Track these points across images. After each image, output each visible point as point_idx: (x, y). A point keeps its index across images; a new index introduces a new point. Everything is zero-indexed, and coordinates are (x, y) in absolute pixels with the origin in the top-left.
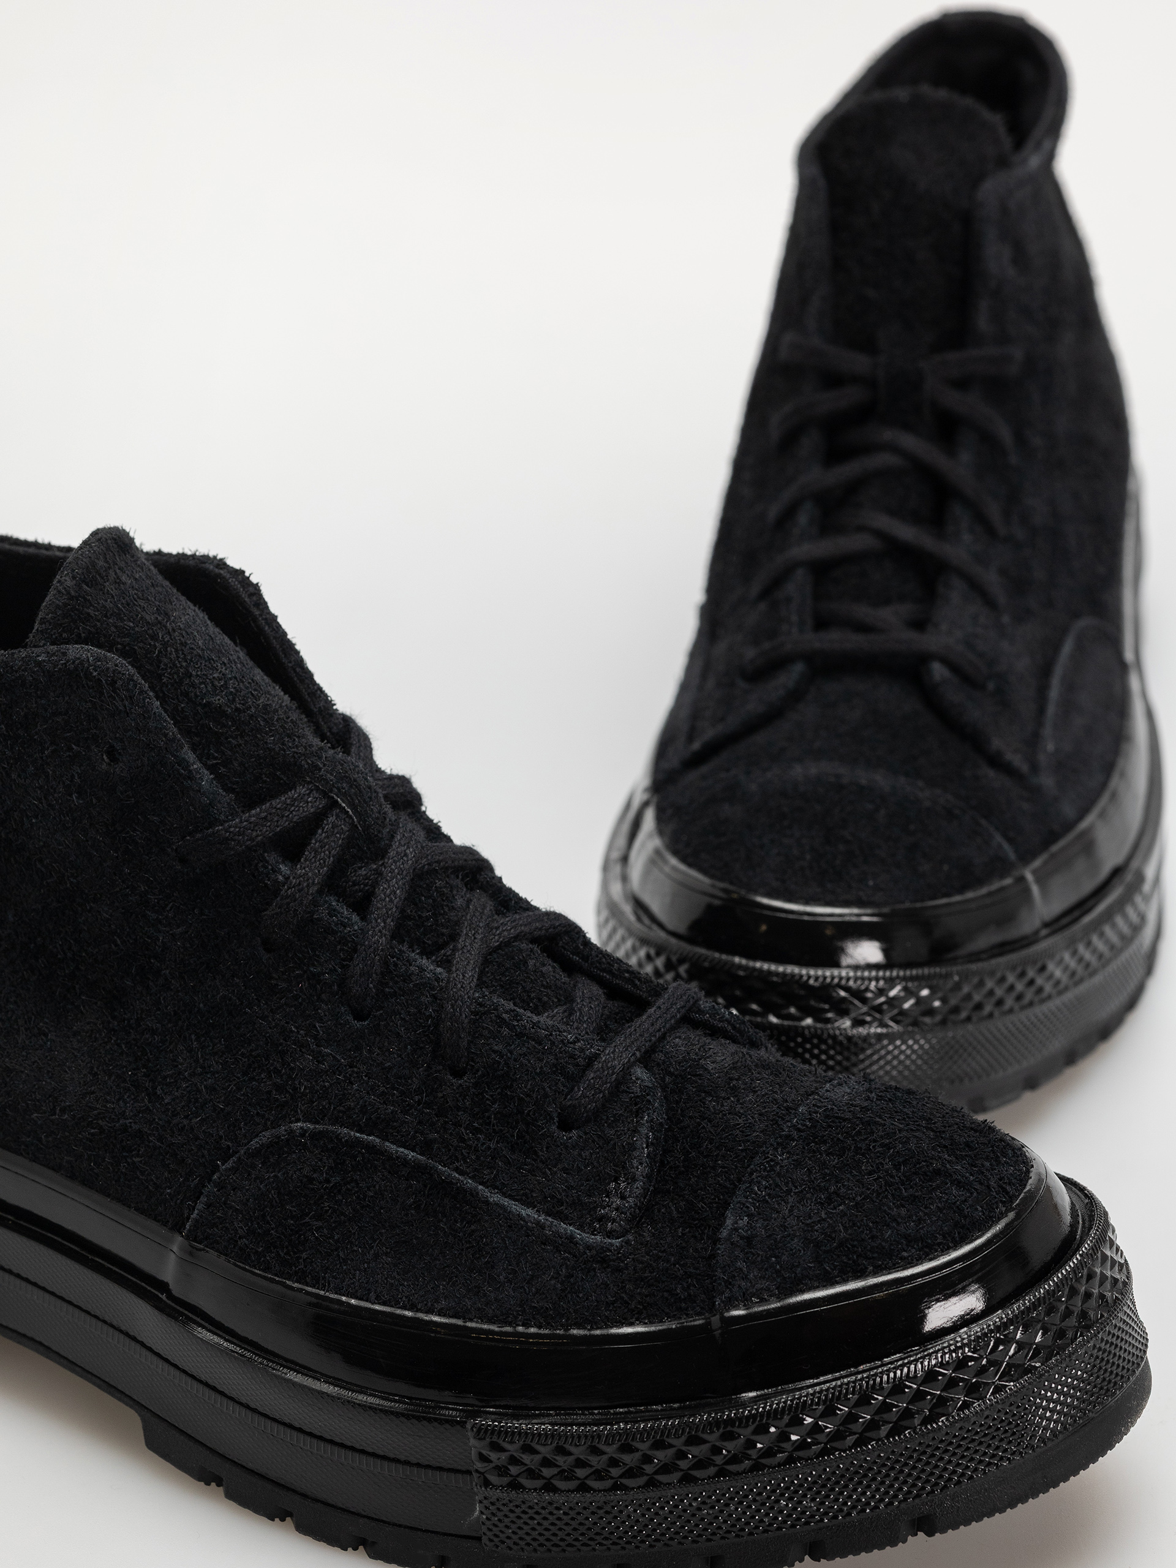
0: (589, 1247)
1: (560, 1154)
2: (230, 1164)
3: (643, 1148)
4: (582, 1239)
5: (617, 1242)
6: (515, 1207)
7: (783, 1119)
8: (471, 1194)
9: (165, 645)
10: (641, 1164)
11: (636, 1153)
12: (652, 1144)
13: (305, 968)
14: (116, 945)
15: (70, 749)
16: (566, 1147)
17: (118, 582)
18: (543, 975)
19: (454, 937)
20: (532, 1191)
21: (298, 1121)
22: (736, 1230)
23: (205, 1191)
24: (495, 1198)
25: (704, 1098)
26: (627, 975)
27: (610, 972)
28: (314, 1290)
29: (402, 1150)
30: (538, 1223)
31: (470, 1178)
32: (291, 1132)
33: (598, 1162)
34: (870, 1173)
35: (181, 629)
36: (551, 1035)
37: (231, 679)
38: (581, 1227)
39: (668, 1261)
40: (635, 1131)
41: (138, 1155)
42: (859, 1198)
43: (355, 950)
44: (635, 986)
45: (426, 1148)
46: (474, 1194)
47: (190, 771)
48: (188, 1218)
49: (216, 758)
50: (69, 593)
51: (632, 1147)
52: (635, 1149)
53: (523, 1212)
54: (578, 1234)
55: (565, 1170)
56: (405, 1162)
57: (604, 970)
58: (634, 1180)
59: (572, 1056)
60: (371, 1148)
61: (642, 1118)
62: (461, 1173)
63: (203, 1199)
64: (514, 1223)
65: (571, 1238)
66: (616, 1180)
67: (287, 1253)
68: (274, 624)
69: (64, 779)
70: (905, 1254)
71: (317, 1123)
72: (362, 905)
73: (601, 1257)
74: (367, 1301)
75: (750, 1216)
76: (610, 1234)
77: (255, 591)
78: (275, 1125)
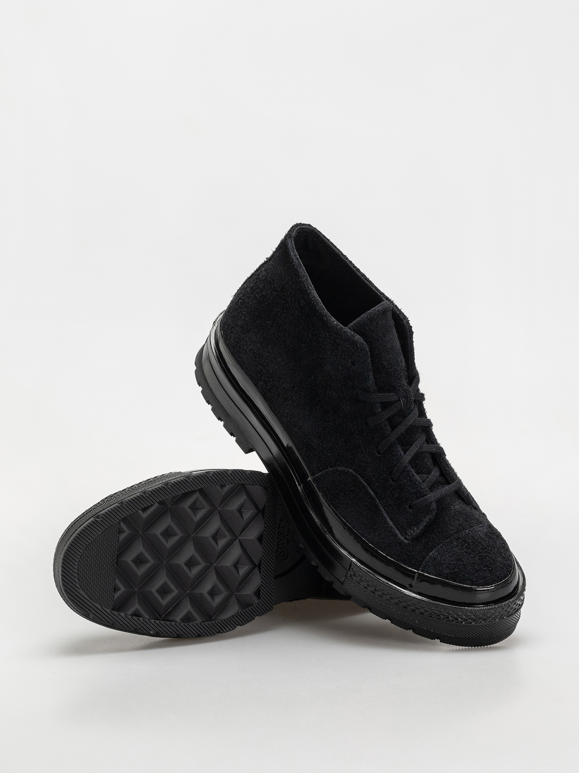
0: (399, 539)
1: (405, 513)
2: (331, 469)
3: (424, 523)
4: (399, 536)
5: (406, 541)
6: (388, 519)
7: (461, 532)
8: (380, 511)
9: (380, 344)
10: (422, 526)
11: (422, 523)
12: (427, 522)
13: (372, 434)
14: (333, 402)
15: (345, 356)
16: (408, 512)
17: (377, 323)
18: (427, 464)
19: (411, 445)
20: (394, 518)
21: (351, 469)
22: (434, 555)
23: (323, 472)
24: (385, 515)
25: (446, 517)
26: (448, 472)
27: (444, 469)
28: (335, 510)
29: (371, 491)
30: (391, 526)
31: (382, 507)
32: (348, 471)
33: (413, 520)
34: (472, 558)
35: (386, 341)
36: (419, 484)
37: (391, 359)
38: (400, 533)
39: (415, 553)
40: (425, 517)
41: (312, 453)
42: (465, 563)
43: (386, 438)
44: (448, 476)
45: (376, 494)
46: (381, 511)
47: (369, 378)
48: (316, 474)
49: (378, 376)
50: (364, 321)
51: (422, 521)
52: (423, 522)
53: (389, 522)
54: (399, 535)
55: (404, 517)
56: (370, 494)
57: (443, 468)
58: (418, 529)
59: (421, 492)
60: (364, 486)
61: (428, 516)
62: (381, 504)
63: (321, 473)
64: (386, 522)
65: (397, 534)
66: (414, 526)
67: (333, 498)
68: (412, 344)
69: (340, 361)
70: (467, 582)
71: (355, 472)
72: (393, 428)
73: (401, 543)
74: (345, 520)
75: (439, 553)
76: (406, 539)
77: (412, 333)
78: (346, 467)
